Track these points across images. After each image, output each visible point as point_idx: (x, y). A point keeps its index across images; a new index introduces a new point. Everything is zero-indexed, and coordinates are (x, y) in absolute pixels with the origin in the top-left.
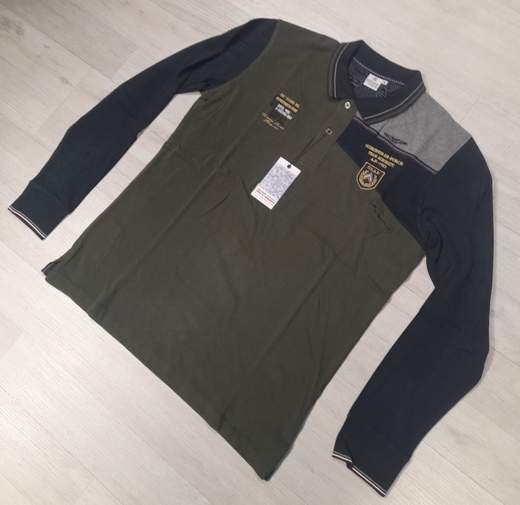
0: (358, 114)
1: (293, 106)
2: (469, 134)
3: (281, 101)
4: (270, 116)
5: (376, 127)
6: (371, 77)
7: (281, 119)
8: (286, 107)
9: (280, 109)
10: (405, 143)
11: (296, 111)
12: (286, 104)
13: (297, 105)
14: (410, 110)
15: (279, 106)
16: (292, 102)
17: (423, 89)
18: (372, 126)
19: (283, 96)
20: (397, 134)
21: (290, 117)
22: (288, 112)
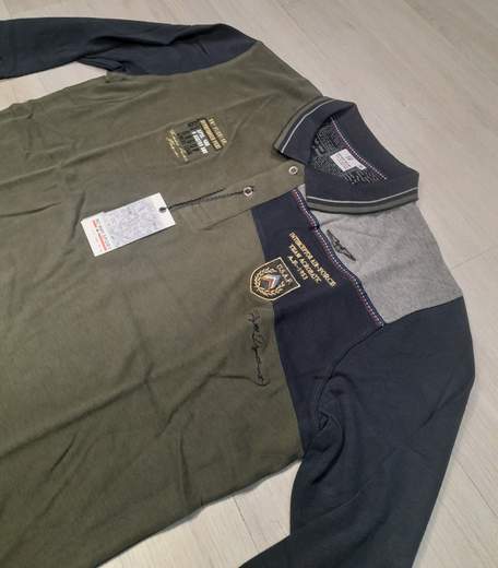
0: (302, 188)
1: (218, 139)
2: (460, 291)
3: (206, 127)
4: (180, 137)
5: (320, 217)
6: (345, 153)
7: (192, 148)
8: (207, 137)
9: (198, 136)
10: (352, 257)
11: (218, 146)
12: (209, 133)
13: (224, 141)
14: (381, 218)
15: (199, 131)
16: (220, 135)
17: (413, 197)
18: (314, 212)
19: (212, 122)
20: (347, 241)
21: (204, 151)
22: (207, 143)
